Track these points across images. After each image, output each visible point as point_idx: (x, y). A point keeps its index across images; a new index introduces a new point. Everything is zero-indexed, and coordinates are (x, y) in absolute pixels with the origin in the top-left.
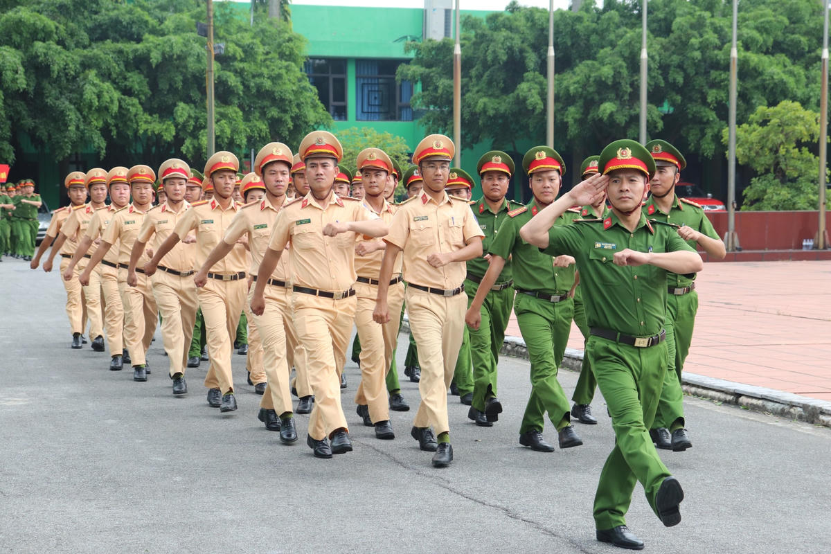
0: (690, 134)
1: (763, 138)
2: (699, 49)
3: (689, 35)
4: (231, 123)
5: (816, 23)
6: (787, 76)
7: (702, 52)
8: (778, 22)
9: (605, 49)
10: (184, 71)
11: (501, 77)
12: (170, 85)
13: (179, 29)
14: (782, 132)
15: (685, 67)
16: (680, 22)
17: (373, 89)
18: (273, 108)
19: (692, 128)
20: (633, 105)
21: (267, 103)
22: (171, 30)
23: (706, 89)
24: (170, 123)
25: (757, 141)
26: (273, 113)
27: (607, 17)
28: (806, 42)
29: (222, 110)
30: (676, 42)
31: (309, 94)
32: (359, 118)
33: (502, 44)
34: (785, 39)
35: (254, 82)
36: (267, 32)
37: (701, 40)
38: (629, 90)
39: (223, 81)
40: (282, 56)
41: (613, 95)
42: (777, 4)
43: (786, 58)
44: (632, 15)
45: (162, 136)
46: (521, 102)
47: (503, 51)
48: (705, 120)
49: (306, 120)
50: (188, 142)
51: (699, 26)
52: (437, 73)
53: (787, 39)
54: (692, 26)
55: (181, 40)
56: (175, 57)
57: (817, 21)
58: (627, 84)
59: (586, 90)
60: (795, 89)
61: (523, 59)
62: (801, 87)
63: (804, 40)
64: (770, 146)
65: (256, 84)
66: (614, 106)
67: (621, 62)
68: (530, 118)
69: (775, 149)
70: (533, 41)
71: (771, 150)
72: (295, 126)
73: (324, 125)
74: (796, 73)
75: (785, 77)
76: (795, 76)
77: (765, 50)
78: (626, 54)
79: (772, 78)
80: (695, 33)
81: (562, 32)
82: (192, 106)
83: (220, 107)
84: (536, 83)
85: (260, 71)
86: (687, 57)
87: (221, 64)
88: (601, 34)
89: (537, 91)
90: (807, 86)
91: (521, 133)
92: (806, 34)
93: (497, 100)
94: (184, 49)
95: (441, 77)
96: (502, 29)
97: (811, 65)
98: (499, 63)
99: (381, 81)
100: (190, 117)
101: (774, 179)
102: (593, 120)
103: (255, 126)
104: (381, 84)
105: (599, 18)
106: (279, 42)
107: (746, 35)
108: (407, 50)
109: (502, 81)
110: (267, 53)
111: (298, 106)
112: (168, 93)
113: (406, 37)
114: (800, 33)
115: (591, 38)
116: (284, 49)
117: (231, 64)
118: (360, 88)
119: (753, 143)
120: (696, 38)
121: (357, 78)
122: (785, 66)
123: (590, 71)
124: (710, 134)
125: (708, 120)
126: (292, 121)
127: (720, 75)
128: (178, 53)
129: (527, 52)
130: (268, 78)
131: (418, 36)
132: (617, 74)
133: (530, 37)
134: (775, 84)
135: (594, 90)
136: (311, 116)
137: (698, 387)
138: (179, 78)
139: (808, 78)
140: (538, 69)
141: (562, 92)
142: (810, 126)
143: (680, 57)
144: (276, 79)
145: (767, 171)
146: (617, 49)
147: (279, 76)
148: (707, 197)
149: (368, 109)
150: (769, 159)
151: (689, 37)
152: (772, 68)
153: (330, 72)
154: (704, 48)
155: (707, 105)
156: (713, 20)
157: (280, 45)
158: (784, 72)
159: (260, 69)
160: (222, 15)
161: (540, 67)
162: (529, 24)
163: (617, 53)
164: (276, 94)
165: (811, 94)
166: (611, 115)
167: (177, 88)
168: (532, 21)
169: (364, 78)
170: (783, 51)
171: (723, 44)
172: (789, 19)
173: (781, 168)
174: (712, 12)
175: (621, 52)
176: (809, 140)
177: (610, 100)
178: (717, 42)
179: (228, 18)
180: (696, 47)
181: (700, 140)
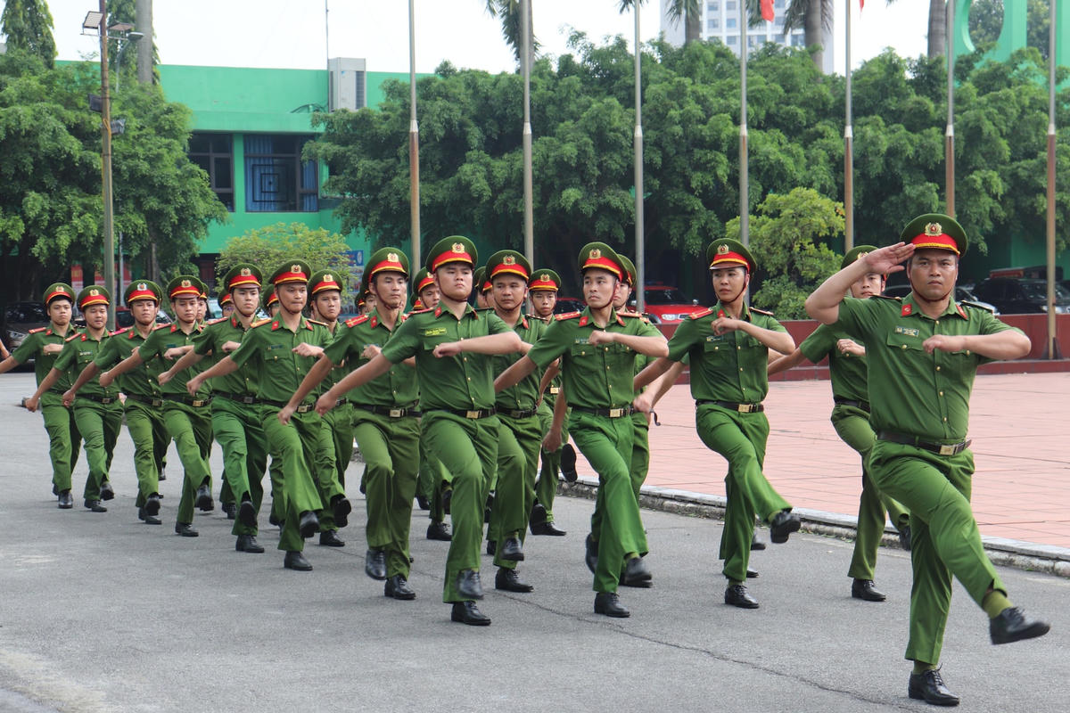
0: (672, 227)
1: (775, 232)
2: (680, 123)
3: (666, 105)
4: (98, 217)
5: (814, 92)
6: (784, 156)
7: (682, 127)
8: (771, 90)
9: (566, 123)
10: (34, 150)
11: (437, 157)
12: (17, 169)
13: (24, 98)
14: (796, 224)
15: (663, 144)
16: (656, 90)
17: (267, 172)
18: (152, 197)
19: (674, 220)
20: (601, 191)
21: (142, 191)
22: (14, 98)
23: (689, 171)
24: (17, 217)
25: (769, 235)
26: (152, 203)
27: (566, 83)
28: (804, 115)
29: (85, 200)
30: (651, 114)
31: (198, 180)
32: (250, 208)
33: (438, 116)
34: (778, 111)
35: (126, 165)
36: (139, 101)
37: (681, 112)
38: (597, 173)
39: (87, 163)
40: (160, 131)
41: (577, 180)
42: (769, 69)
43: (781, 134)
44: (593, 80)
45: (8, 235)
46: (464, 187)
47: (439, 125)
48: (689, 209)
49: (194, 213)
50: (41, 242)
51: (678, 94)
52: (355, 153)
53: (781, 111)
54: (670, 95)
55: (31, 112)
56: (24, 132)
57: (816, 89)
58: (594, 165)
59: (543, 173)
60: (795, 172)
61: (465, 134)
62: (801, 169)
63: (800, 111)
64: (784, 242)
65: (128, 167)
66: (579, 192)
67: (586, 139)
68: (475, 208)
69: (789, 245)
70: (474, 112)
71: (784, 247)
72: (181, 220)
73: (217, 219)
74: (794, 152)
75: (783, 158)
76: (793, 156)
77: (756, 124)
78: (593, 129)
79: (768, 158)
80: (674, 103)
81: (511, 102)
82: (47, 195)
83: (83, 197)
84: (481, 164)
85: (133, 151)
86: (666, 133)
87: (82, 141)
88: (560, 103)
89: (483, 174)
90: (808, 168)
91: (462, 226)
92: (802, 105)
93: (433, 186)
94: (35, 123)
95: (360, 157)
96: (438, 98)
97: (810, 142)
98: (435, 140)
99: (275, 161)
100: (43, 209)
101: (789, 281)
102: (554, 209)
103: (129, 220)
104: (277, 165)
105: (556, 85)
106: (154, 114)
107: (734, 107)
108: (315, 122)
109: (438, 162)
110: (141, 128)
111: (184, 194)
112: (13, 180)
113: (307, 106)
114: (796, 104)
115: (547, 110)
116: (163, 122)
117: (96, 142)
118: (251, 170)
119: (762, 238)
120: (676, 110)
121: (246, 158)
122: (780, 144)
123: (549, 149)
124: (697, 227)
125: (693, 209)
126: (176, 214)
127: (706, 154)
128: (28, 127)
129: (470, 127)
130: (144, 160)
131: (323, 105)
132: (582, 152)
133: (472, 108)
134: (771, 165)
135: (554, 173)
136: (201, 207)
137: (819, 523)
138: (29, 160)
139: (807, 158)
140: (483, 147)
141: (514, 175)
142: (829, 217)
143: (657, 133)
144: (154, 160)
145: (780, 272)
146: (581, 122)
147: (159, 157)
148: (693, 303)
149: (261, 196)
150: (782, 258)
151: (667, 108)
152: (767, 145)
153: (211, 150)
154: (685, 121)
155: (691, 191)
156: (694, 88)
157: (156, 118)
158: (780, 151)
159: (134, 148)
160: (82, 80)
161: (485, 144)
162: (471, 91)
163: (580, 127)
164: (155, 180)
165: (814, 178)
166: (576, 203)
167: (26, 173)
168: (475, 88)
169: (254, 158)
170: (777, 125)
171: (708, 116)
172: (783, 86)
173: (797, 269)
174: (693, 79)
175: (586, 127)
176: (828, 234)
177: (574, 185)
178: (701, 114)
179: (89, 83)
180: (677, 120)
181: (683, 234)
